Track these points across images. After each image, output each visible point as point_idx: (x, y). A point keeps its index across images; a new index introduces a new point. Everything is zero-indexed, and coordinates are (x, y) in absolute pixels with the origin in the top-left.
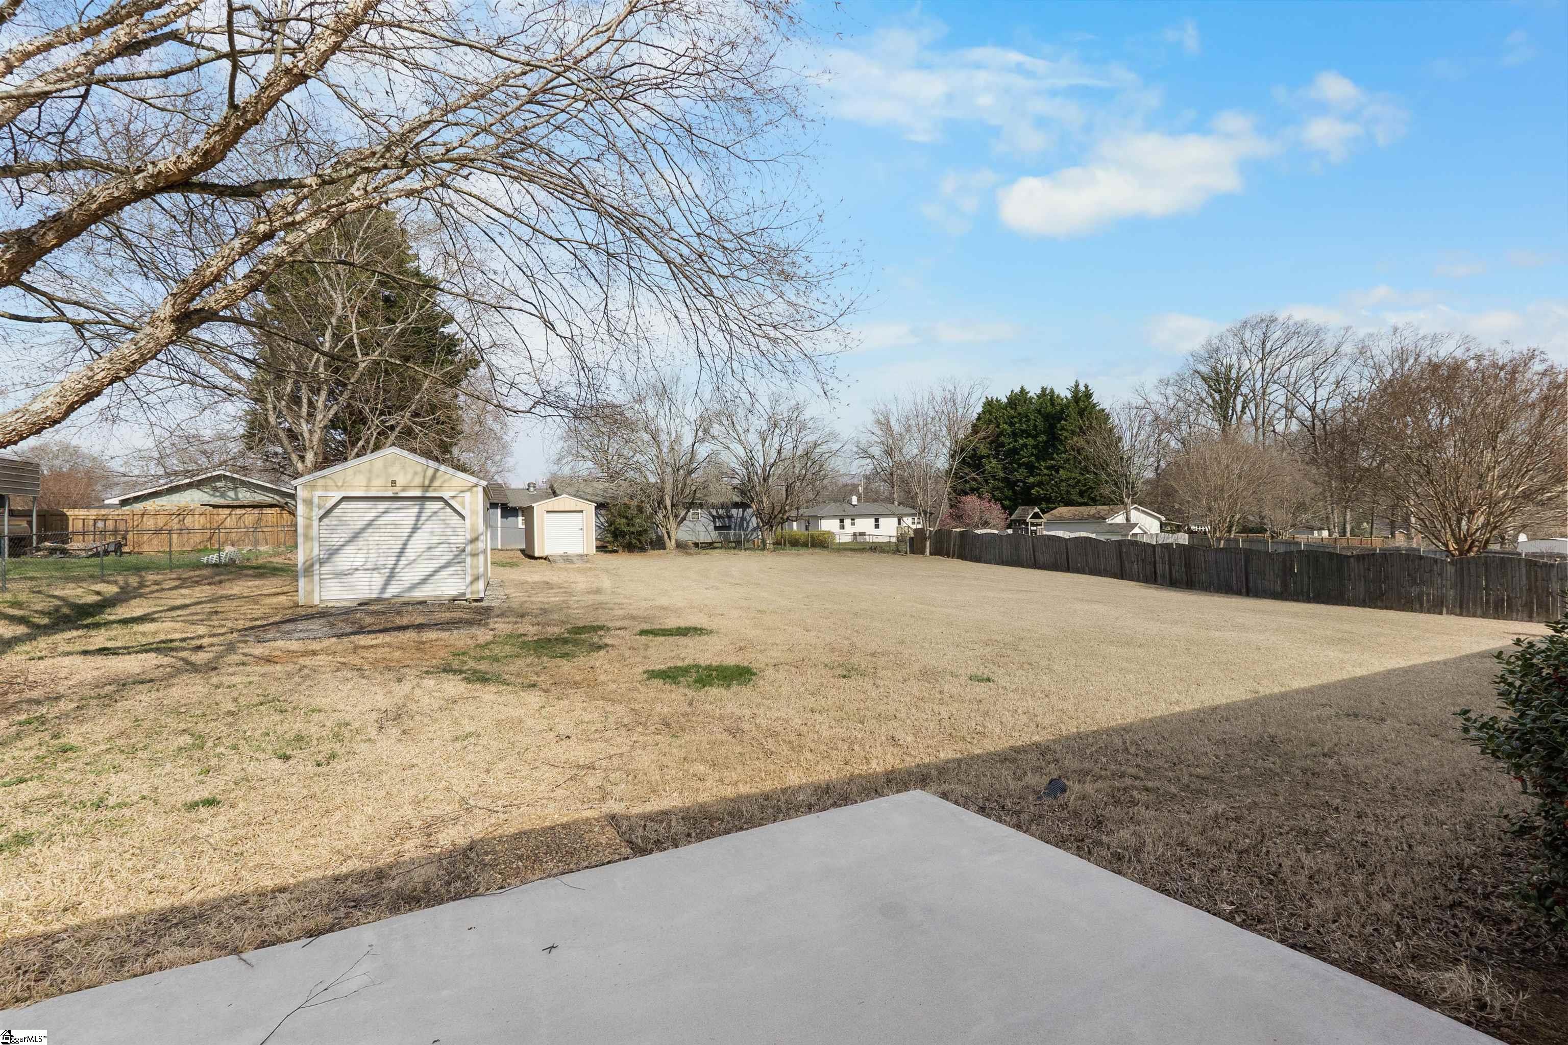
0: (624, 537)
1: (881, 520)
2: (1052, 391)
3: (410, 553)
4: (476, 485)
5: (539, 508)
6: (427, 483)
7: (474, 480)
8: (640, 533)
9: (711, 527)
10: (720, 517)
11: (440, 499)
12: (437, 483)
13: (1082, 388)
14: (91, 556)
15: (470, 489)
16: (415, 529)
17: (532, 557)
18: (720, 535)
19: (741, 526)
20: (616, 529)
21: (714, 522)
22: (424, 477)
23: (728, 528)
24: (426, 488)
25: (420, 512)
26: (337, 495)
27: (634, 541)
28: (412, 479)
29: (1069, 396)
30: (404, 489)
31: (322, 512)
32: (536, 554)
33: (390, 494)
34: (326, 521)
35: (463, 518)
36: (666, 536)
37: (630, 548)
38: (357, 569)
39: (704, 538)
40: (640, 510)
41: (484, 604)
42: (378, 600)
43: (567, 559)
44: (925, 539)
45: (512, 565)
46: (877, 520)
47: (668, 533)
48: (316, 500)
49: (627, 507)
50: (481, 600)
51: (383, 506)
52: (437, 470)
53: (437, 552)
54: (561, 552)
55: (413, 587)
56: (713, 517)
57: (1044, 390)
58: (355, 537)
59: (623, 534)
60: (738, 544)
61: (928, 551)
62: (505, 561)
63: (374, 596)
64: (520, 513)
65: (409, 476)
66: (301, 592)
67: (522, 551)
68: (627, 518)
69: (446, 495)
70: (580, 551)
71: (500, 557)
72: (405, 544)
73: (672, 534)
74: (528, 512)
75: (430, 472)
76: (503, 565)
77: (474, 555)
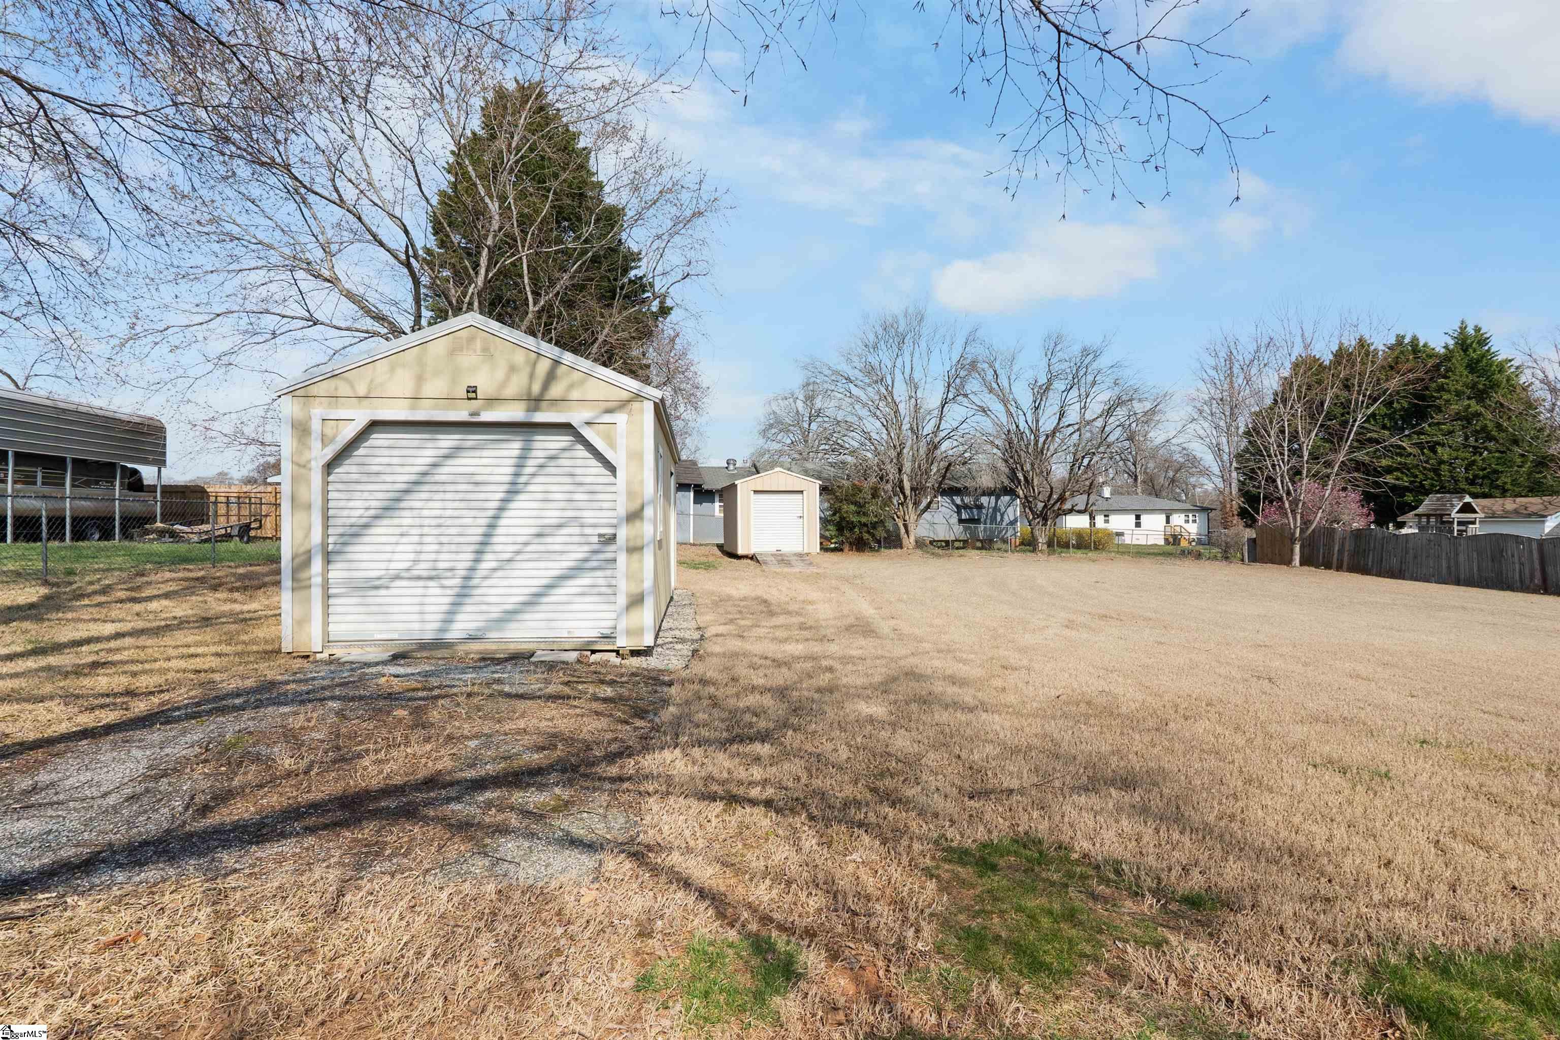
0: (851, 530)
1: (1144, 518)
2: (1415, 340)
3: (503, 544)
4: (638, 397)
5: (744, 487)
6: (536, 388)
7: (632, 384)
8: (874, 526)
9: (954, 519)
10: (966, 507)
11: (566, 428)
12: (556, 391)
13: (1470, 330)
14: (206, 541)
15: (623, 405)
16: (513, 490)
17: (734, 556)
18: (965, 529)
19: (993, 519)
20: (842, 518)
21: (959, 513)
22: (532, 376)
23: (978, 521)
24: (535, 402)
25: (522, 457)
26: (361, 418)
27: (866, 536)
28: (504, 384)
29: (1451, 343)
30: (493, 401)
31: (329, 453)
32: (741, 551)
33: (461, 414)
34: (340, 471)
35: (612, 469)
36: (903, 530)
37: (860, 546)
38: (397, 577)
39: (943, 534)
40: (875, 494)
41: (652, 662)
42: (437, 645)
43: (782, 559)
44: (1293, 541)
45: (708, 566)
46: (1138, 517)
47: (906, 526)
48: (316, 425)
49: (858, 489)
50: (646, 652)
51: (447, 441)
52: (557, 363)
53: (556, 541)
54: (772, 549)
55: (510, 615)
56: (957, 506)
57: (1400, 339)
58: (390, 508)
59: (851, 526)
60: (987, 544)
61: (1297, 558)
62: (697, 560)
63: (429, 636)
64: (717, 498)
65: (500, 374)
66: (287, 620)
67: (720, 547)
68: (855, 503)
69: (576, 417)
70: (799, 549)
71: (690, 554)
72: (492, 526)
73: (911, 527)
74: (727, 494)
75: (544, 366)
76: (695, 566)
77: (634, 549)
